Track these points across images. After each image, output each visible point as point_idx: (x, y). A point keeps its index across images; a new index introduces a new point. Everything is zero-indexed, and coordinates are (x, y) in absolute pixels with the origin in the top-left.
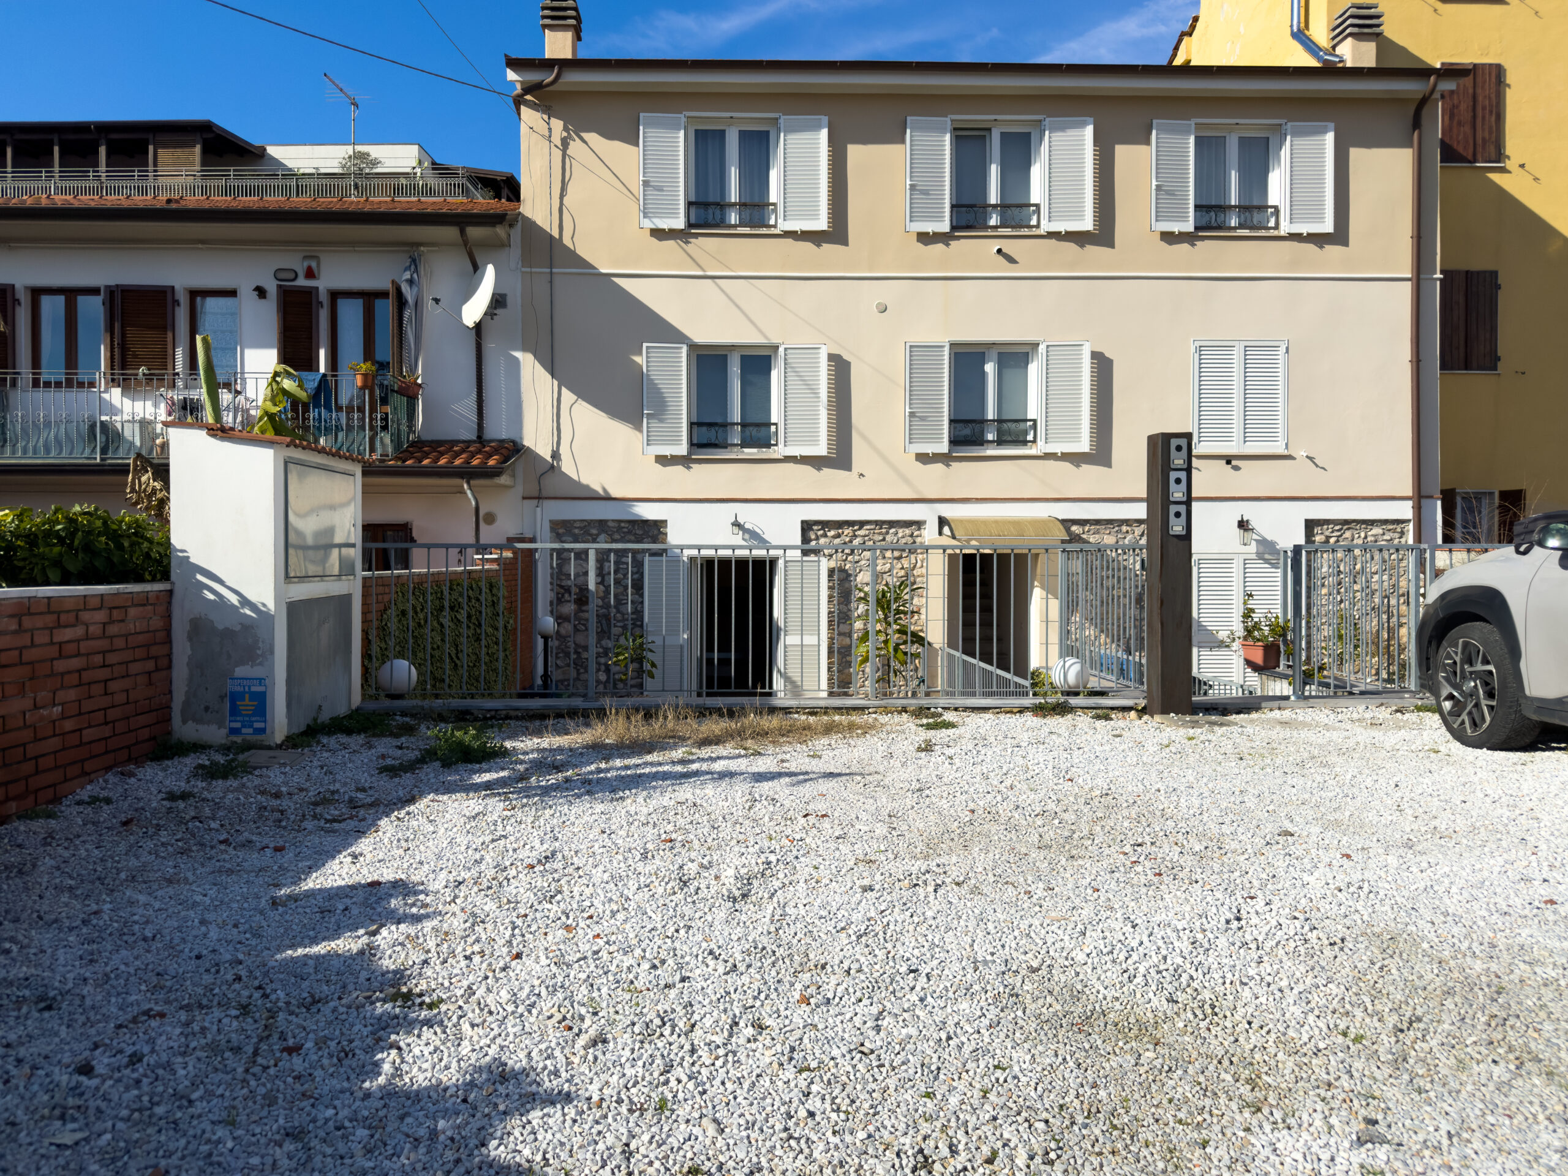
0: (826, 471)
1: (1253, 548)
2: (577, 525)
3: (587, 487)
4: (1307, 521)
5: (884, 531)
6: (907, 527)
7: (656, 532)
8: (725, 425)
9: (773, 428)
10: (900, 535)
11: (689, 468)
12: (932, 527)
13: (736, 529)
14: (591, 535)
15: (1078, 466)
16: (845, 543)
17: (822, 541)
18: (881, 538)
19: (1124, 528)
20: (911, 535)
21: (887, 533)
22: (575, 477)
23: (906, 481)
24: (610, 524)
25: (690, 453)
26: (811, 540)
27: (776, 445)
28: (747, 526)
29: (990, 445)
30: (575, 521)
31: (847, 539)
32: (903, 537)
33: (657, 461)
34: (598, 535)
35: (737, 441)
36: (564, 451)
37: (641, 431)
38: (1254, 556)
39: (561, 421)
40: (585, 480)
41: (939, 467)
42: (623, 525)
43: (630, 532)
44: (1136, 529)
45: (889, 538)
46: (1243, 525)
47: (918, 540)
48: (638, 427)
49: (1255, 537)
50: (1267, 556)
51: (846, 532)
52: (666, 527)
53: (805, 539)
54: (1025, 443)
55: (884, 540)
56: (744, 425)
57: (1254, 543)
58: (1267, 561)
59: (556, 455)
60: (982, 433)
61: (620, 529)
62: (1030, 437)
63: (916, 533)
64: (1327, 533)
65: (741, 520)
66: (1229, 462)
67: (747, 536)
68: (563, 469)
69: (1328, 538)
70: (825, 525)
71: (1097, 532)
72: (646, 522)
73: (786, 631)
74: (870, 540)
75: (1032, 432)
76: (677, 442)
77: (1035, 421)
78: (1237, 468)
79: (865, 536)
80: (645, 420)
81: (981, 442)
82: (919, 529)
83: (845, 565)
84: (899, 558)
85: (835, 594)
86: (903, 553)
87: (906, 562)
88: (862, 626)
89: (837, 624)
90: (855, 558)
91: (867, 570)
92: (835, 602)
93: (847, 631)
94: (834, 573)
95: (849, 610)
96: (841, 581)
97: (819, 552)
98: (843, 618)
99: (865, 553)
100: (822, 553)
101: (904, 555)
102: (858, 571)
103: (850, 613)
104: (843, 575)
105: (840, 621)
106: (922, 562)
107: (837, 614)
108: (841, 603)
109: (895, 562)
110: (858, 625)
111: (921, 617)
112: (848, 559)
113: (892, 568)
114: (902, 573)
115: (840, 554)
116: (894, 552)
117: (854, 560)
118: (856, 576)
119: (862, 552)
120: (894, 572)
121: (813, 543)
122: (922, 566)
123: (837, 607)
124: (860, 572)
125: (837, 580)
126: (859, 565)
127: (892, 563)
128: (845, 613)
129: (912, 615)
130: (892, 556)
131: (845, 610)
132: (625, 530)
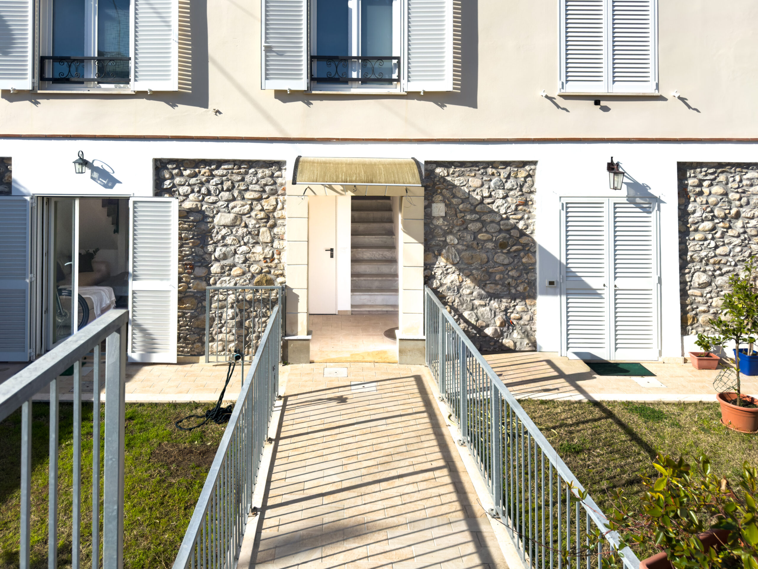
0: (179, 107)
1: (624, 191)
4: (679, 164)
5: (242, 170)
6: (267, 168)
7: (2, 171)
8: (82, 60)
10: (260, 175)
11: (35, 103)
12: (290, 167)
13: (80, 168)
15: (442, 106)
16: (202, 183)
17: (177, 180)
18: (239, 178)
19: (490, 171)
20: (272, 176)
21: (247, 173)
23: (268, 119)
25: (36, 88)
26: (165, 179)
27: (131, 80)
28: (96, 164)
29: (355, 84)
31: (204, 179)
32: (263, 178)
33: (2, 97)
38: (625, 200)
41: (299, 105)
44: (502, 171)
45: (248, 178)
46: (613, 167)
47: (279, 181)
49: (626, 180)
50: (638, 200)
51: (203, 171)
52: (11, 164)
53: (158, 179)
54: (389, 81)
55: (243, 180)
56: (101, 60)
57: (624, 187)
58: (638, 205)
60: (347, 73)
62: (394, 76)
63: (277, 174)
64: (700, 176)
65: (87, 158)
66: (597, 103)
67: (96, 175)
69: (701, 181)
70: (180, 163)
71: (462, 174)
73: (136, 276)
74: (228, 180)
75: (397, 70)
76: (21, 76)
78: (606, 109)
79: (223, 176)
81: (344, 80)
82: (280, 170)
83: (202, 206)
84: (259, 199)
85: (191, 236)
86: (263, 194)
87: (266, 204)
88: (219, 270)
89: (192, 268)
90: (212, 199)
91: (225, 212)
92: (191, 244)
93: (203, 275)
94: (190, 214)
95: (206, 253)
96: (197, 222)
97: (174, 191)
98: (200, 262)
99: (222, 194)
100: (177, 192)
101: (264, 196)
102: (215, 212)
103: (206, 256)
104: (199, 217)
105: (196, 264)
106: (283, 203)
107: (193, 257)
108: (198, 246)
109: (255, 203)
110: (215, 268)
111: (282, 261)
112: (205, 200)
113: (251, 209)
114: (262, 215)
115: (197, 195)
116: (253, 193)
117: (211, 201)
118: (213, 217)
119: (220, 193)
120: (253, 214)
121: (167, 182)
122: (283, 208)
123: (193, 250)
124: (217, 214)
125: (192, 221)
126: (216, 206)
127: (251, 204)
128: (201, 256)
129: (272, 259)
130: (252, 197)
131: (201, 253)
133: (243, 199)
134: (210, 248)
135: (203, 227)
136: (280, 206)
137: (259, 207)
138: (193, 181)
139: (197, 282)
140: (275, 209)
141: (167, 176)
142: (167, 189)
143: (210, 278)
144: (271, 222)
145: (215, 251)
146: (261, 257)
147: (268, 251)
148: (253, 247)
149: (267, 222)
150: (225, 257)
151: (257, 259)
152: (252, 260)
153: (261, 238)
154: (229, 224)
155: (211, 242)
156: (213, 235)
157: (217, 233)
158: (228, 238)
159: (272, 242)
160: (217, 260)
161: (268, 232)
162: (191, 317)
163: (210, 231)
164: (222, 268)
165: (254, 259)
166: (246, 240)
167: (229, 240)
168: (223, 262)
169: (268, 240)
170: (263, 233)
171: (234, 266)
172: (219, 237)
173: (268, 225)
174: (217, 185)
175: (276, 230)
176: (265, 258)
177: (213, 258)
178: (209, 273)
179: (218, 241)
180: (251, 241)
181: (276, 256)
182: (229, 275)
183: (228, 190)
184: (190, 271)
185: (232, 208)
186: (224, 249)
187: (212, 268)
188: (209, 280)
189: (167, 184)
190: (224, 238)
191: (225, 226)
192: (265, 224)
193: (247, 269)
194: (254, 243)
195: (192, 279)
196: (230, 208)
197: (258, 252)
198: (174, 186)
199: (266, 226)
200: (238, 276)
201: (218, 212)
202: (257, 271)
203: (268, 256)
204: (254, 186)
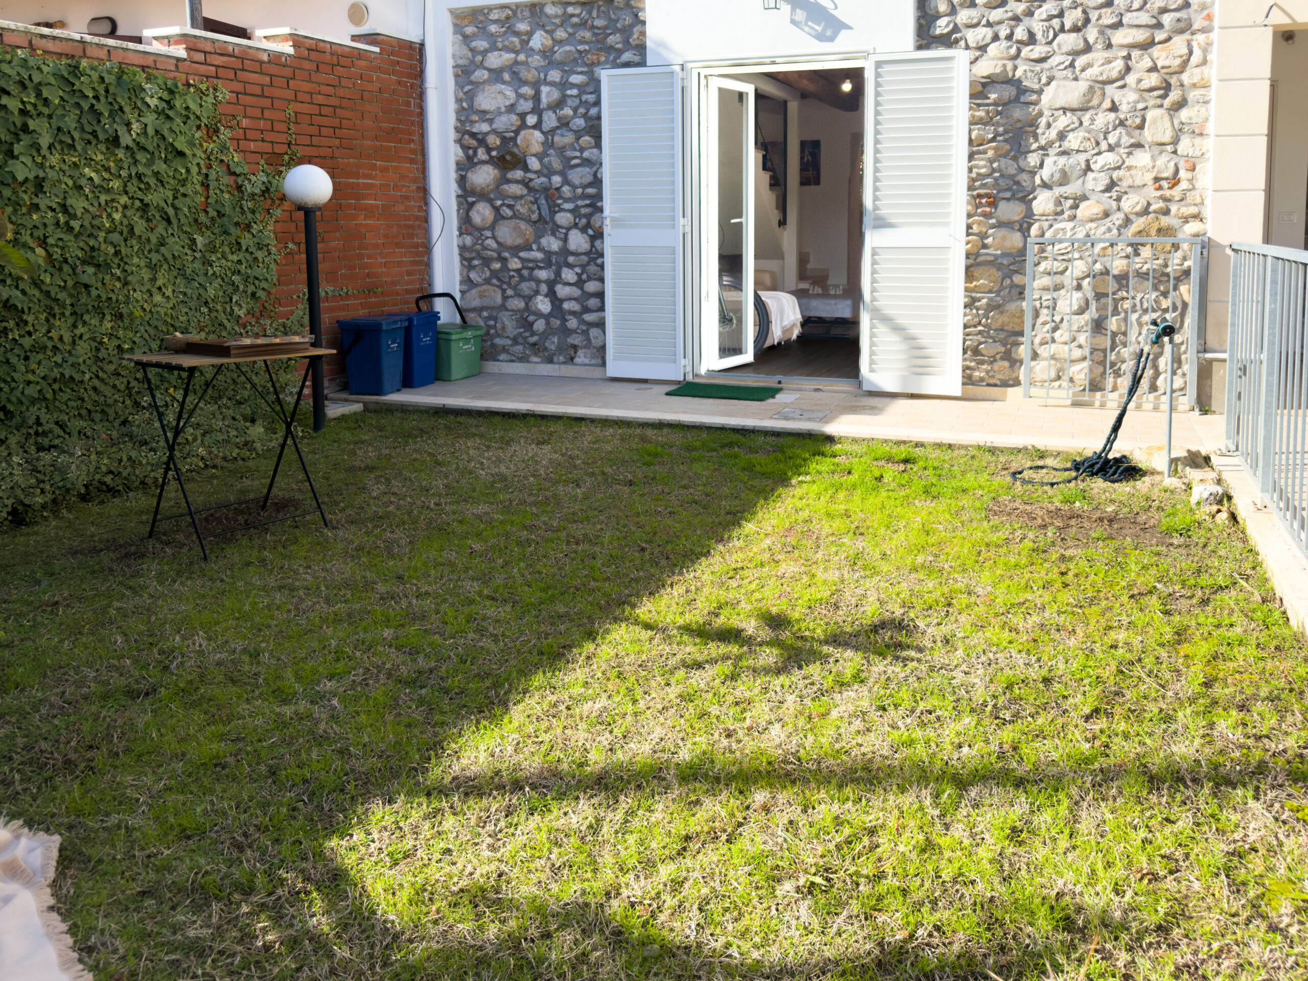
26: (937, 14)
52: (645, 8)
67: (799, 14)
73: (876, 217)
83: (1015, 68)
84: (1147, 46)
85: (991, 136)
86: (1157, 32)
87: (1164, 54)
88: (1050, 207)
89: (993, 204)
90: (1037, 51)
91: (1066, 78)
92: (990, 153)
93: (1017, 218)
94: (988, 88)
95: (1022, 170)
96: (1004, 105)
97: (957, 41)
98: (1009, 189)
99: (1061, 37)
100: (962, 43)
101: (1160, 36)
102: (1044, 80)
103: (1023, 177)
104: (1009, 92)
105: (1002, 195)
106: (1205, 51)
107: (996, 179)
108: (1005, 156)
109: (1135, 53)
110: (1043, 202)
111: (1197, 186)
112: (1022, 54)
113: (1128, 69)
114: (1153, 80)
115: (1004, 44)
116: (1134, 31)
117: (1035, 55)
118: (1040, 92)
119: (1055, 36)
120: (1131, 79)
121: (942, 22)
122: (1204, 62)
123: (995, 165)
124: (1048, 84)
125: (996, 104)
126: (1046, 65)
127: (1128, 57)
128: (1012, 177)
129: (1175, 181)
130: (1129, 40)
131: (1012, 171)
132: (575, 20)
133: (1109, 46)
134: (1033, 159)
135: (1017, 113)
136: (1196, 58)
137: (1147, 63)
138: (996, 14)
139: (1003, 232)
140: (1185, 64)
141: (942, 8)
142: (942, 36)
143: (1030, 225)
144: (1174, 96)
145: (1041, 165)
146: (1149, 177)
147: (1165, 164)
148: (1129, 154)
149: (1164, 97)
150: (1064, 179)
151: (1138, 182)
152: (1125, 184)
153: (1148, 135)
154: (1075, 105)
155: (1035, 146)
156: (1039, 131)
157: (1049, 126)
158: (1071, 136)
159: (1175, 141)
160: (1046, 186)
161: (1167, 118)
162: (990, 307)
163: (1033, 123)
164: (1058, 203)
165: (1130, 182)
166: (1112, 139)
167: (1073, 141)
168: (1057, 191)
169: (1167, 138)
170: (1154, 121)
171: (1084, 198)
172: (1053, 134)
173: (1167, 102)
174: (1050, 18)
175: (1184, 114)
176: (1157, 179)
177: (1038, 181)
178: (1030, 214)
179: (1050, 144)
180: (1126, 141)
181: (1182, 174)
182: (1073, 218)
183: (1076, 29)
184: (988, 209)
185: (1083, 70)
186: (1062, 160)
187: (1035, 203)
188: (1029, 229)
189: (942, 26)
190: (1062, 136)
191: (1065, 110)
192: (1159, 101)
193: (1114, 204)
194: (1132, 146)
195: (993, 226)
196: (1078, 69)
197: (1140, 164)
198: (956, 29)
199: (1161, 106)
200: (1092, 221)
201: (1051, 79)
202: (1138, 208)
203: (1165, 175)
204: (1135, 14)
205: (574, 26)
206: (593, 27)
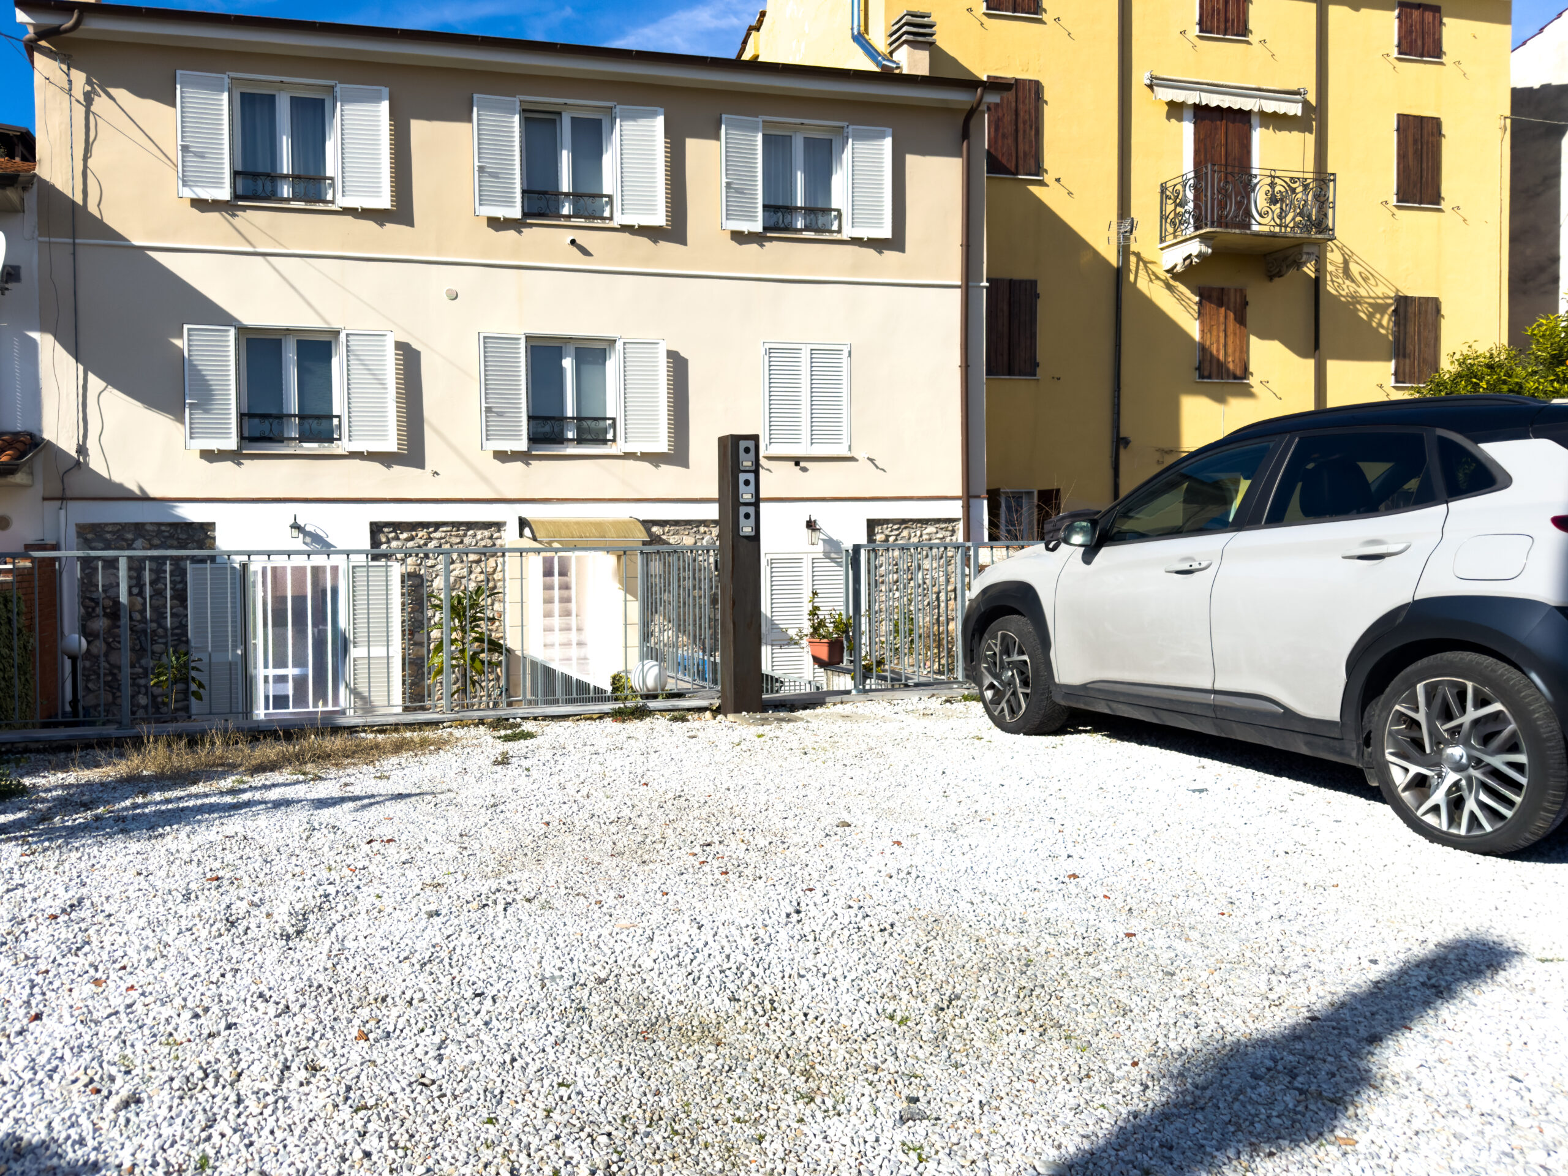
0: (396, 468)
1: (820, 547)
2: (110, 529)
3: (120, 486)
4: (868, 521)
5: (461, 533)
6: (486, 529)
7: (202, 536)
8: (281, 417)
9: (335, 421)
10: (479, 537)
11: (239, 464)
12: (513, 527)
13: (295, 532)
14: (126, 540)
15: (657, 466)
16: (419, 546)
17: (394, 544)
18: (458, 540)
19: (702, 529)
20: (491, 538)
21: (465, 535)
22: (106, 475)
23: (485, 480)
24: (148, 528)
25: (240, 448)
26: (382, 544)
27: (339, 439)
28: (308, 529)
29: (571, 444)
30: (106, 525)
31: (422, 542)
32: (482, 539)
33: (201, 457)
34: (133, 540)
35: (295, 434)
36: (92, 445)
37: (182, 422)
38: (821, 556)
39: (88, 411)
40: (117, 478)
41: (518, 465)
42: (163, 528)
43: (171, 537)
44: (713, 530)
45: (467, 540)
46: (811, 525)
47: (498, 542)
48: (180, 419)
49: (822, 537)
50: (833, 555)
51: (420, 534)
52: (214, 530)
53: (375, 543)
54: (605, 441)
55: (462, 542)
56: (302, 417)
57: (821, 543)
58: (833, 560)
59: (82, 449)
60: (562, 432)
61: (159, 532)
62: (610, 436)
63: (496, 535)
64: (887, 532)
65: (301, 522)
66: (797, 464)
67: (308, 540)
68: (91, 466)
69: (888, 536)
70: (398, 527)
71: (676, 533)
72: (191, 525)
73: (355, 643)
74: (446, 542)
75: (612, 431)
76: (226, 435)
77: (614, 419)
78: (804, 470)
79: (441, 538)
80: (187, 411)
81: (561, 440)
82: (499, 531)
83: (420, 570)
85: (411, 601)
86: (483, 556)
87: (485, 566)
88: (439, 635)
89: (414, 633)
90: (430, 562)
91: (444, 575)
92: (411, 609)
93: (423, 641)
94: (408, 579)
95: (425, 618)
96: (416, 586)
97: (391, 557)
98: (419, 627)
99: (441, 557)
100: (394, 557)
101: (484, 558)
102: (434, 576)
103: (426, 622)
104: (417, 581)
105: (416, 629)
106: (503, 565)
107: (413, 622)
108: (417, 611)
109: (474, 565)
110: (435, 633)
111: (503, 624)
112: (423, 563)
113: (471, 572)
114: (482, 576)
115: (414, 558)
116: (473, 555)
117: (429, 564)
118: (432, 581)
119: (438, 556)
120: (473, 576)
121: (384, 546)
122: (503, 570)
123: (413, 615)
125: (412, 586)
126: (434, 569)
127: (470, 567)
128: (420, 621)
130: (471, 559)
131: (420, 618)
132: (166, 534)
133: (462, 561)
134: (430, 613)
135: (422, 591)
136: (499, 568)
137: (479, 569)
138: (410, 544)
139: (417, 648)
140: (495, 571)
141: (384, 540)
142: (383, 553)
143: (430, 644)
144: (491, 584)
145: (436, 614)
155: (430, 607)
156: (432, 600)
159: (492, 605)
163: (428, 596)
169: (489, 603)
173: (488, 587)
174: (435, 548)
177: (433, 623)
178: (429, 638)
181: (497, 619)
183: (447, 553)
185: (452, 572)
187: (432, 634)
189: (384, 548)
195: (414, 644)
196: (449, 571)
198: (391, 550)
201: (437, 576)
204: (473, 547)
205: (165, 537)
206: (178, 539)
